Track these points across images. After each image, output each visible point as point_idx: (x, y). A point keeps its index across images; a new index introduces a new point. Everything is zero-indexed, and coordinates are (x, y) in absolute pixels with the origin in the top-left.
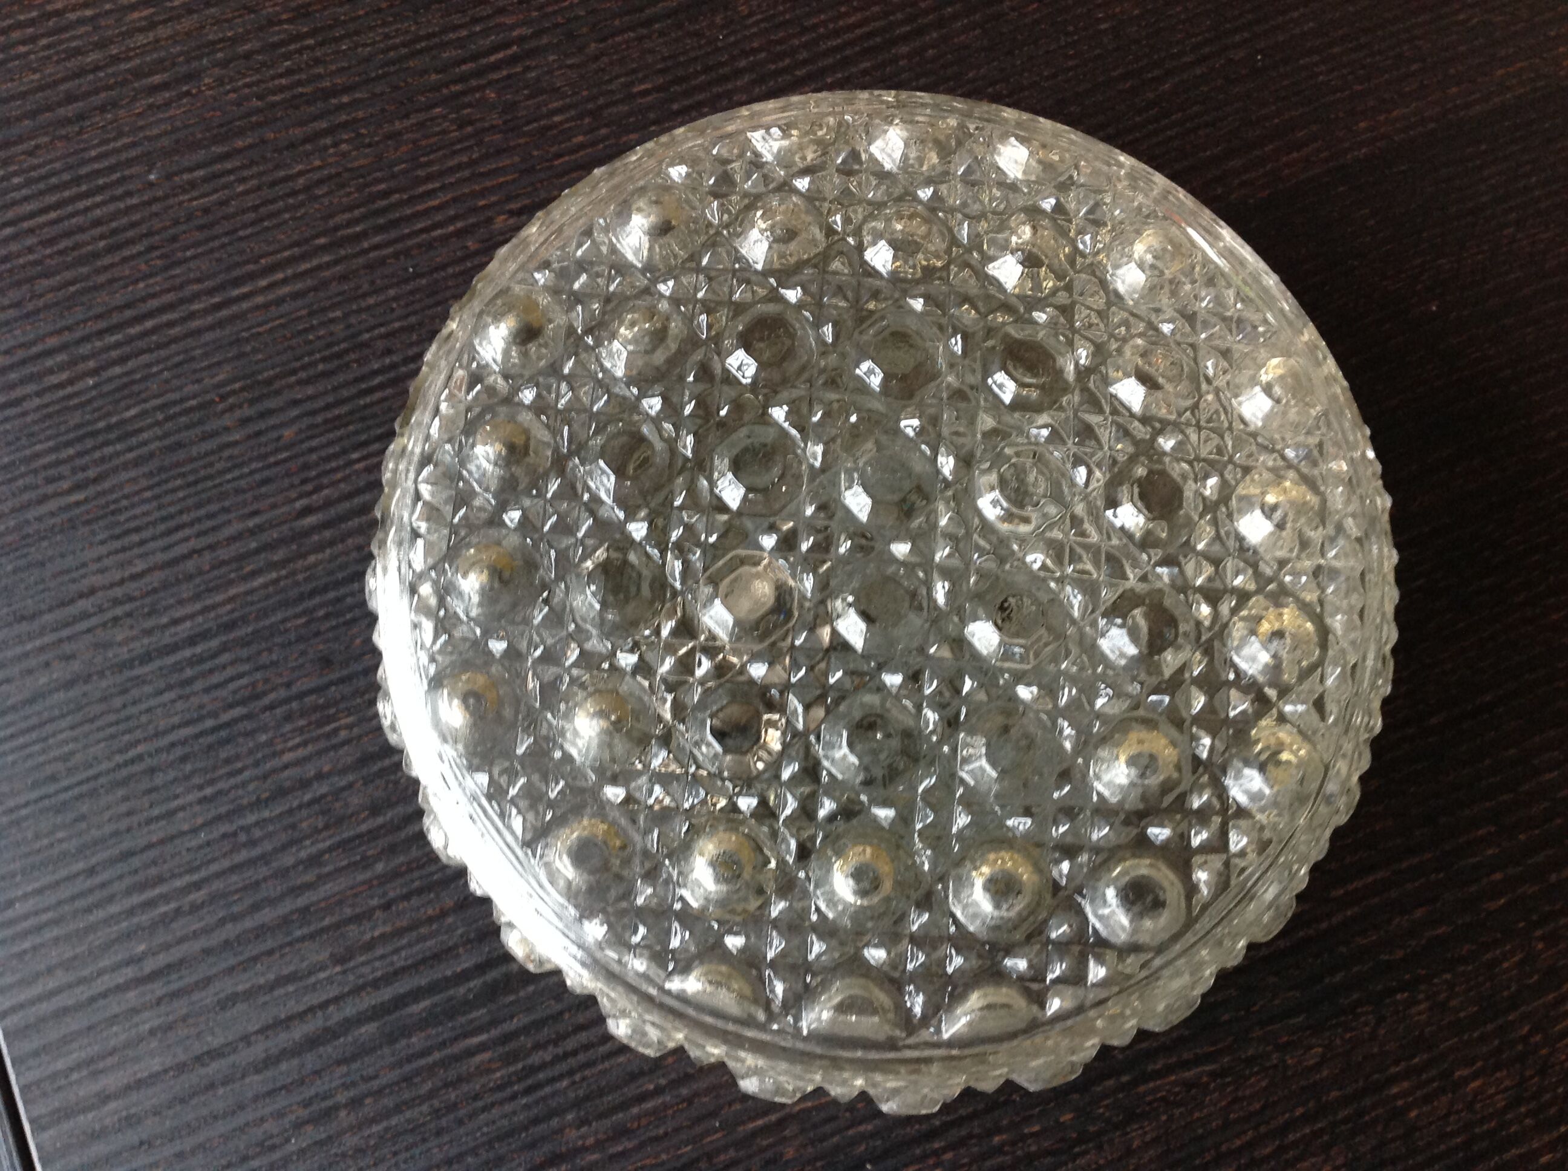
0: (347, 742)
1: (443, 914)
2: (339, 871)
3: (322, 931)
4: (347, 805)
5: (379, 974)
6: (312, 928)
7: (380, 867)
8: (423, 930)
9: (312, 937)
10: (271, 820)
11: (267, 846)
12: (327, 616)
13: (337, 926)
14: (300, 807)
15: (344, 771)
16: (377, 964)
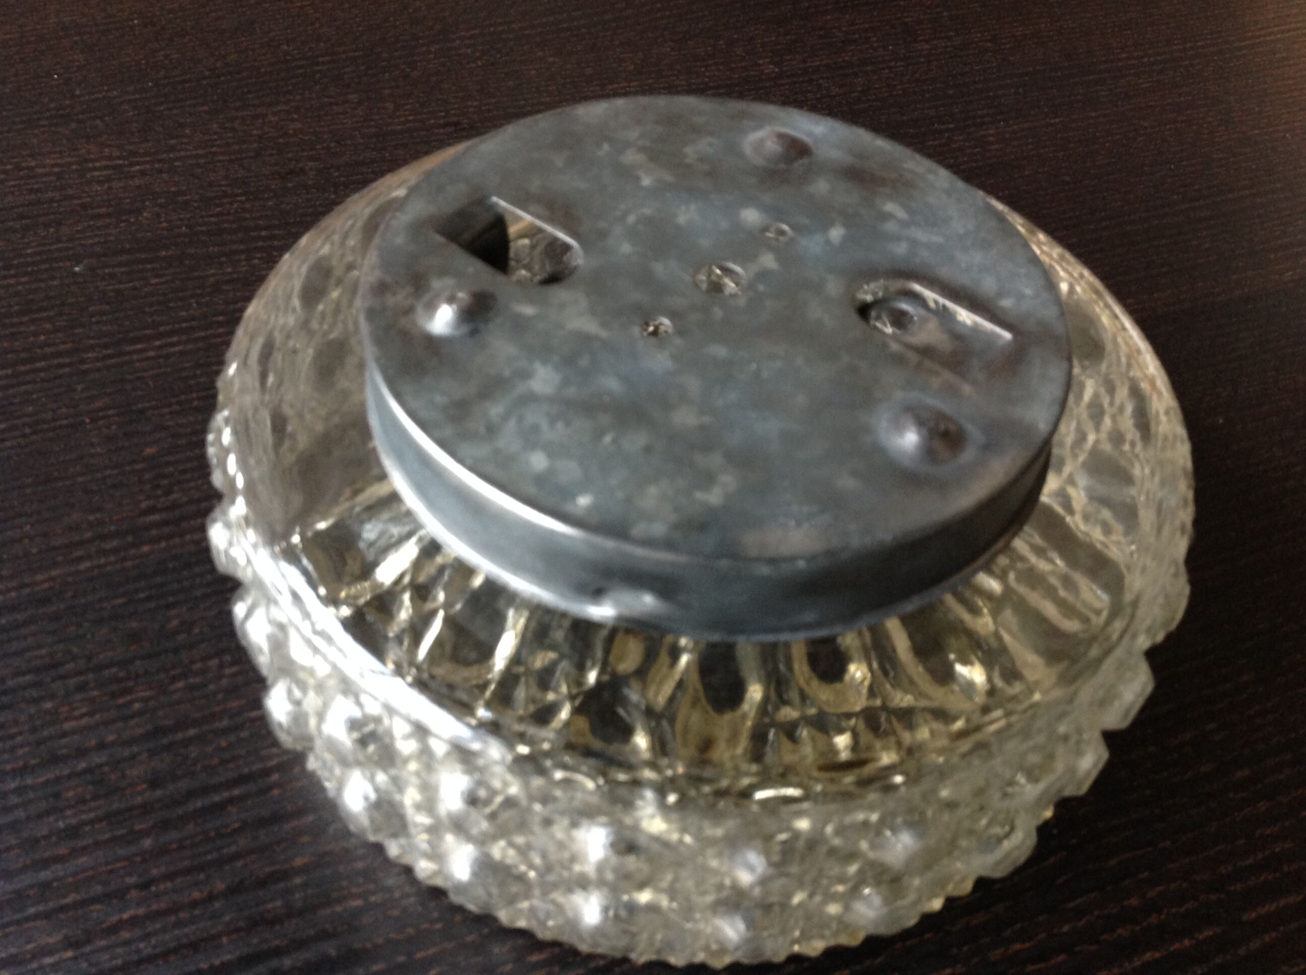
0: (140, 713)
1: (211, 898)
2: (97, 844)
3: (63, 909)
4: (124, 776)
5: (119, 962)
6: (51, 904)
7: (147, 843)
8: (183, 915)
9: (47, 915)
10: (32, 788)
11: (21, 814)
12: (149, 598)
13: (83, 903)
14: (69, 777)
15: (128, 743)
16: (120, 950)
